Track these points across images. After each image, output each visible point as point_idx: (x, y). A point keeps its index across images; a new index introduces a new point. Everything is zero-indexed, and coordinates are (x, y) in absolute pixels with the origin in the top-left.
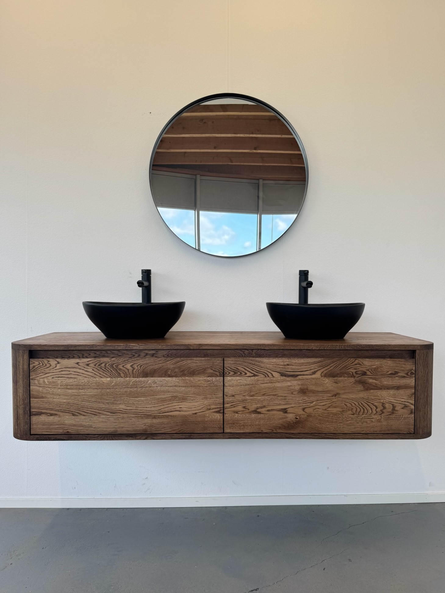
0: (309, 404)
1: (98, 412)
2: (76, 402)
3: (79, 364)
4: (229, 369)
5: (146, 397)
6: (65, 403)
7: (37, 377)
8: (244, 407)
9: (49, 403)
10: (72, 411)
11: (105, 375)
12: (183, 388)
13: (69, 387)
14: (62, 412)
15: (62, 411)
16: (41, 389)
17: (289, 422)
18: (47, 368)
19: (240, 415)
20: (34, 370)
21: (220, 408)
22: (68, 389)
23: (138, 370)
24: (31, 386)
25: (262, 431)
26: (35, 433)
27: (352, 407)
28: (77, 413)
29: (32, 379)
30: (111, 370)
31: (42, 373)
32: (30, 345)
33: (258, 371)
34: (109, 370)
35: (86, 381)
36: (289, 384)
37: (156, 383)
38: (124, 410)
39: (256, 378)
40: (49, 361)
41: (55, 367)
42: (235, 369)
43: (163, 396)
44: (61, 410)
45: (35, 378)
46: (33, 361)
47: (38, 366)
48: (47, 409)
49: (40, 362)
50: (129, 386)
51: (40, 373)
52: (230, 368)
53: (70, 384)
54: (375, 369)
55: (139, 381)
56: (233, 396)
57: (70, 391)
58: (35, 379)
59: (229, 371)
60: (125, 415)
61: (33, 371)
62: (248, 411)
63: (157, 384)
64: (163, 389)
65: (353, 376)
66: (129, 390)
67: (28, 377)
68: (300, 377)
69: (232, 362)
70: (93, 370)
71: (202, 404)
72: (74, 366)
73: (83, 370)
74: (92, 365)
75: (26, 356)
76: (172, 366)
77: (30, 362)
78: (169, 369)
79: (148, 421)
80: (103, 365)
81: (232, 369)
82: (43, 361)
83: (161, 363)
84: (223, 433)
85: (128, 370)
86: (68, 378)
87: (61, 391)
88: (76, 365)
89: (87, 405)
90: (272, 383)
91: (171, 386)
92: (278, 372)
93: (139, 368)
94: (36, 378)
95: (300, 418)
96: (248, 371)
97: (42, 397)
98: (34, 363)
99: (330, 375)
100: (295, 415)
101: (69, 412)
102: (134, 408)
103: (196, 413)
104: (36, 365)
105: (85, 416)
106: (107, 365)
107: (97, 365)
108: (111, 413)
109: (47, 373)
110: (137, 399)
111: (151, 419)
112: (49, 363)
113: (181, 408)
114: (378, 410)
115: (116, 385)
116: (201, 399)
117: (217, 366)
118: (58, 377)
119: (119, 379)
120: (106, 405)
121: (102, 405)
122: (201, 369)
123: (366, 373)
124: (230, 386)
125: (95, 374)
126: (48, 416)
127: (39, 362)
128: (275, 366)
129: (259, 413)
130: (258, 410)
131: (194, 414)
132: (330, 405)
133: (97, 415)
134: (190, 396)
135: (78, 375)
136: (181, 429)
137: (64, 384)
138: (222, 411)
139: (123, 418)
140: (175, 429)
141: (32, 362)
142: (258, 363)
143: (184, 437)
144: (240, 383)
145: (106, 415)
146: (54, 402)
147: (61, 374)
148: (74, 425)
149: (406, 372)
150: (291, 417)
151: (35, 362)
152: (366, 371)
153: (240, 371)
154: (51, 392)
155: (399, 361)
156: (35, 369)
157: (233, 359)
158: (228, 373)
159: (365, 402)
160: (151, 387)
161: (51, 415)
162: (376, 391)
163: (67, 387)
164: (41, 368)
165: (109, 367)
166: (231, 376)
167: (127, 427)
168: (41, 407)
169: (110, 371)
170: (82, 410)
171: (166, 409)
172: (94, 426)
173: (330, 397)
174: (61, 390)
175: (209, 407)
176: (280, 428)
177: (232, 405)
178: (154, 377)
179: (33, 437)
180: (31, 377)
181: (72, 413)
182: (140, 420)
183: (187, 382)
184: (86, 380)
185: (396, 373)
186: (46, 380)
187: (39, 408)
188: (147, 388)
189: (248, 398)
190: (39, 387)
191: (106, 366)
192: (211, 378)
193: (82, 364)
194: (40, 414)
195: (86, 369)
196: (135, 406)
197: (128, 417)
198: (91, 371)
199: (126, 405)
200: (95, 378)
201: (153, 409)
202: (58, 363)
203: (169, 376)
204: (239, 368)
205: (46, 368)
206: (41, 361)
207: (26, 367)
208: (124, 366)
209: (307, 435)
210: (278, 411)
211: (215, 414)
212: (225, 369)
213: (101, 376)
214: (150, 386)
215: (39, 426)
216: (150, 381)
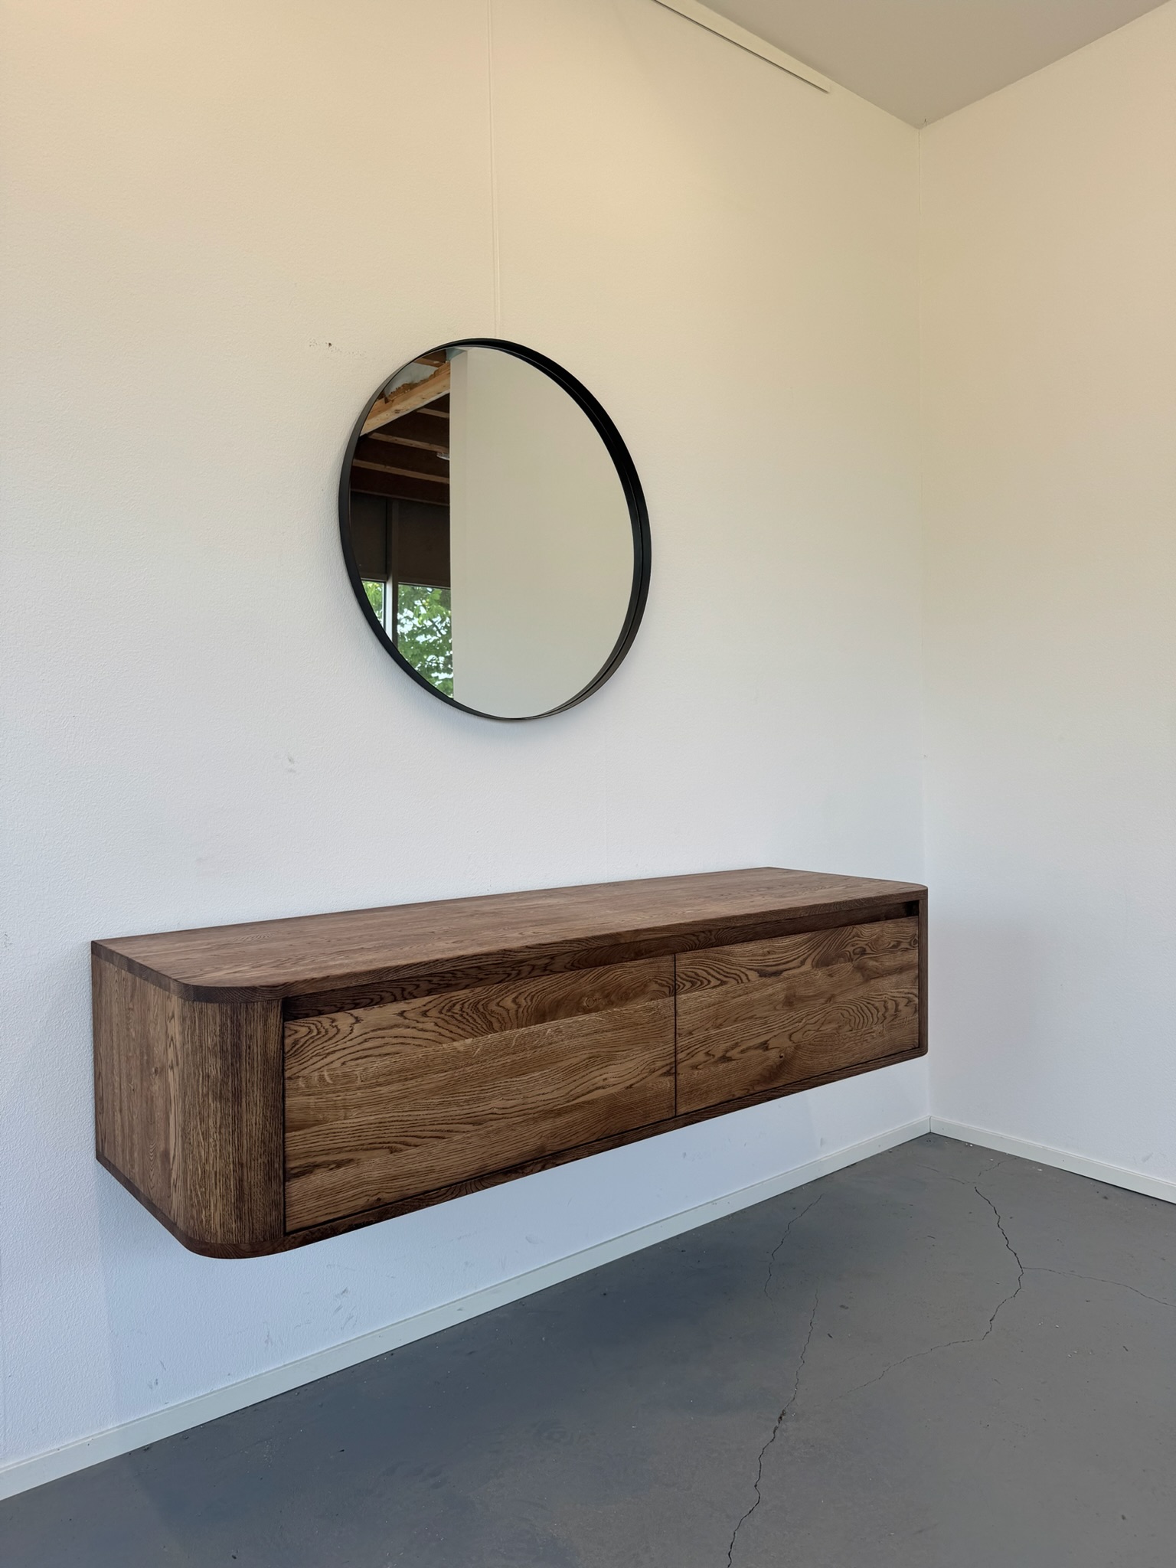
0: (797, 1024)
1: (446, 1129)
2: (400, 1114)
3: (405, 1014)
4: (684, 977)
5: (543, 1070)
6: (371, 1124)
7: (303, 1069)
8: (707, 1054)
9: (335, 1133)
10: (389, 1143)
11: (461, 1032)
12: (609, 1034)
13: (381, 1080)
14: (367, 1150)
15: (365, 1147)
16: (312, 1100)
17: (772, 1066)
18: (330, 1039)
19: (701, 1071)
20: (295, 1051)
21: (670, 1064)
22: (380, 1085)
23: (526, 1010)
24: (287, 1099)
25: (734, 1095)
26: (299, 1226)
27: (850, 1017)
28: (400, 1143)
29: (290, 1078)
30: (473, 1018)
31: (316, 1055)
32: (285, 985)
33: (728, 973)
34: (469, 1019)
35: (420, 1056)
36: (770, 991)
37: (561, 1032)
38: (500, 1112)
39: (724, 988)
40: (334, 1021)
41: (348, 1032)
42: (693, 975)
43: (575, 1061)
44: (363, 1145)
45: (297, 1075)
46: (292, 1027)
47: (307, 1038)
48: (328, 1152)
49: (313, 1027)
50: (511, 1050)
51: (311, 1058)
52: (685, 975)
53: (384, 1072)
54: (876, 940)
55: (529, 1035)
56: (690, 1033)
57: (384, 1089)
58: (299, 1077)
59: (684, 982)
60: (502, 1123)
61: (294, 1055)
62: (713, 1060)
63: (563, 1035)
64: (574, 1043)
65: (851, 960)
66: (509, 1059)
67: (281, 1074)
68: (785, 974)
69: (688, 962)
70: (436, 1024)
71: (642, 1063)
72: (393, 1022)
73: (415, 1028)
74: (434, 1013)
75: (274, 1018)
76: (588, 988)
77: (286, 1030)
78: (583, 995)
79: (547, 1125)
80: (458, 1007)
81: (689, 977)
82: (320, 1022)
83: (569, 985)
84: (676, 1117)
85: (508, 1010)
86: (380, 1055)
87: (364, 1095)
88: (398, 1017)
89: (422, 1117)
90: (747, 993)
91: (587, 1035)
92: (755, 970)
93: (529, 1003)
94: (300, 1074)
95: (786, 1054)
96: (713, 976)
97: (318, 1123)
98: (296, 1032)
99: (823, 963)
100: (778, 1050)
101: (381, 1145)
102: (521, 1101)
103: (631, 1086)
104: (302, 1038)
105: (417, 1146)
106: (466, 1005)
107: (444, 1011)
108: (473, 1124)
109: (329, 1054)
110: (526, 1078)
111: (551, 1120)
112: (334, 1024)
113: (606, 1079)
114: (880, 1014)
115: (486, 1051)
116: (640, 1052)
117: (665, 975)
118: (357, 1059)
119: (489, 1036)
120: (464, 1107)
121: (454, 1111)
122: (640, 983)
123: (865, 950)
124: (685, 1013)
125: (440, 1034)
126: (331, 1169)
127: (309, 1028)
128: (751, 958)
129: (730, 1059)
130: (728, 1055)
131: (628, 1088)
132: (824, 1019)
133: (444, 1138)
134: (621, 1048)
135: (402, 1043)
136: (605, 1128)
137: (371, 1075)
138: (672, 1072)
139: (498, 1131)
140: (594, 1130)
141: (289, 1028)
142: (726, 957)
143: (610, 1144)
144: (701, 1002)
145: (464, 1132)
146: (347, 1127)
147: (363, 1050)
148: (394, 1178)
149: (909, 940)
150: (773, 1055)
151: (300, 1029)
152: (865, 947)
153: (701, 978)
154: (340, 1104)
155: (902, 922)
156: (298, 1049)
157: (690, 954)
158: (682, 986)
159: (865, 1003)
160: (551, 1044)
161: (339, 1164)
162: (877, 980)
163: (377, 1082)
164: (313, 1042)
165: (469, 1011)
166: (687, 992)
167: (507, 1153)
168: (312, 1149)
169: (471, 1021)
170: (413, 1134)
171: (578, 1090)
172: (438, 1168)
173: (824, 1004)
174: (363, 1093)
175: (653, 1066)
176: (759, 1082)
177: (689, 1054)
178: (557, 1019)
179: (294, 1237)
180: (287, 1074)
181: (389, 1148)
182: (532, 1126)
183: (616, 1020)
184: (420, 1053)
185: (899, 943)
186: (326, 1074)
187: (308, 1154)
188: (544, 1048)
189: (712, 1032)
190: (309, 1095)
191: (464, 1010)
192: (655, 1002)
193: (412, 1015)
194: (308, 1170)
195: (420, 1026)
196: (522, 1096)
197: (508, 1126)
198: (431, 1029)
199: (505, 1098)
200: (440, 1043)
201: (556, 1094)
202: (358, 1020)
203: (587, 1011)
204: (698, 971)
205: (326, 1041)
206: (313, 1024)
207: (273, 1047)
208: (500, 1004)
209: (794, 1086)
210: (756, 1048)
211: (662, 1079)
212: (677, 978)
213: (452, 1035)
214: (550, 1042)
215: (309, 1205)
216: (550, 1030)
